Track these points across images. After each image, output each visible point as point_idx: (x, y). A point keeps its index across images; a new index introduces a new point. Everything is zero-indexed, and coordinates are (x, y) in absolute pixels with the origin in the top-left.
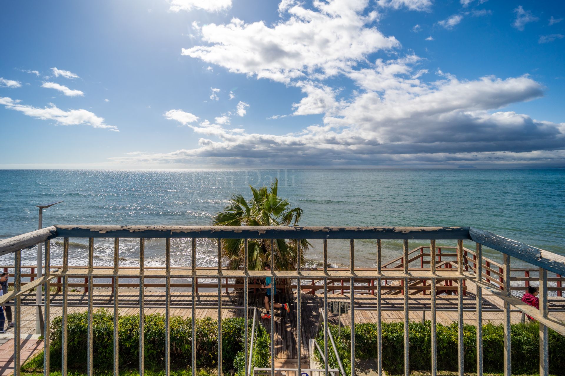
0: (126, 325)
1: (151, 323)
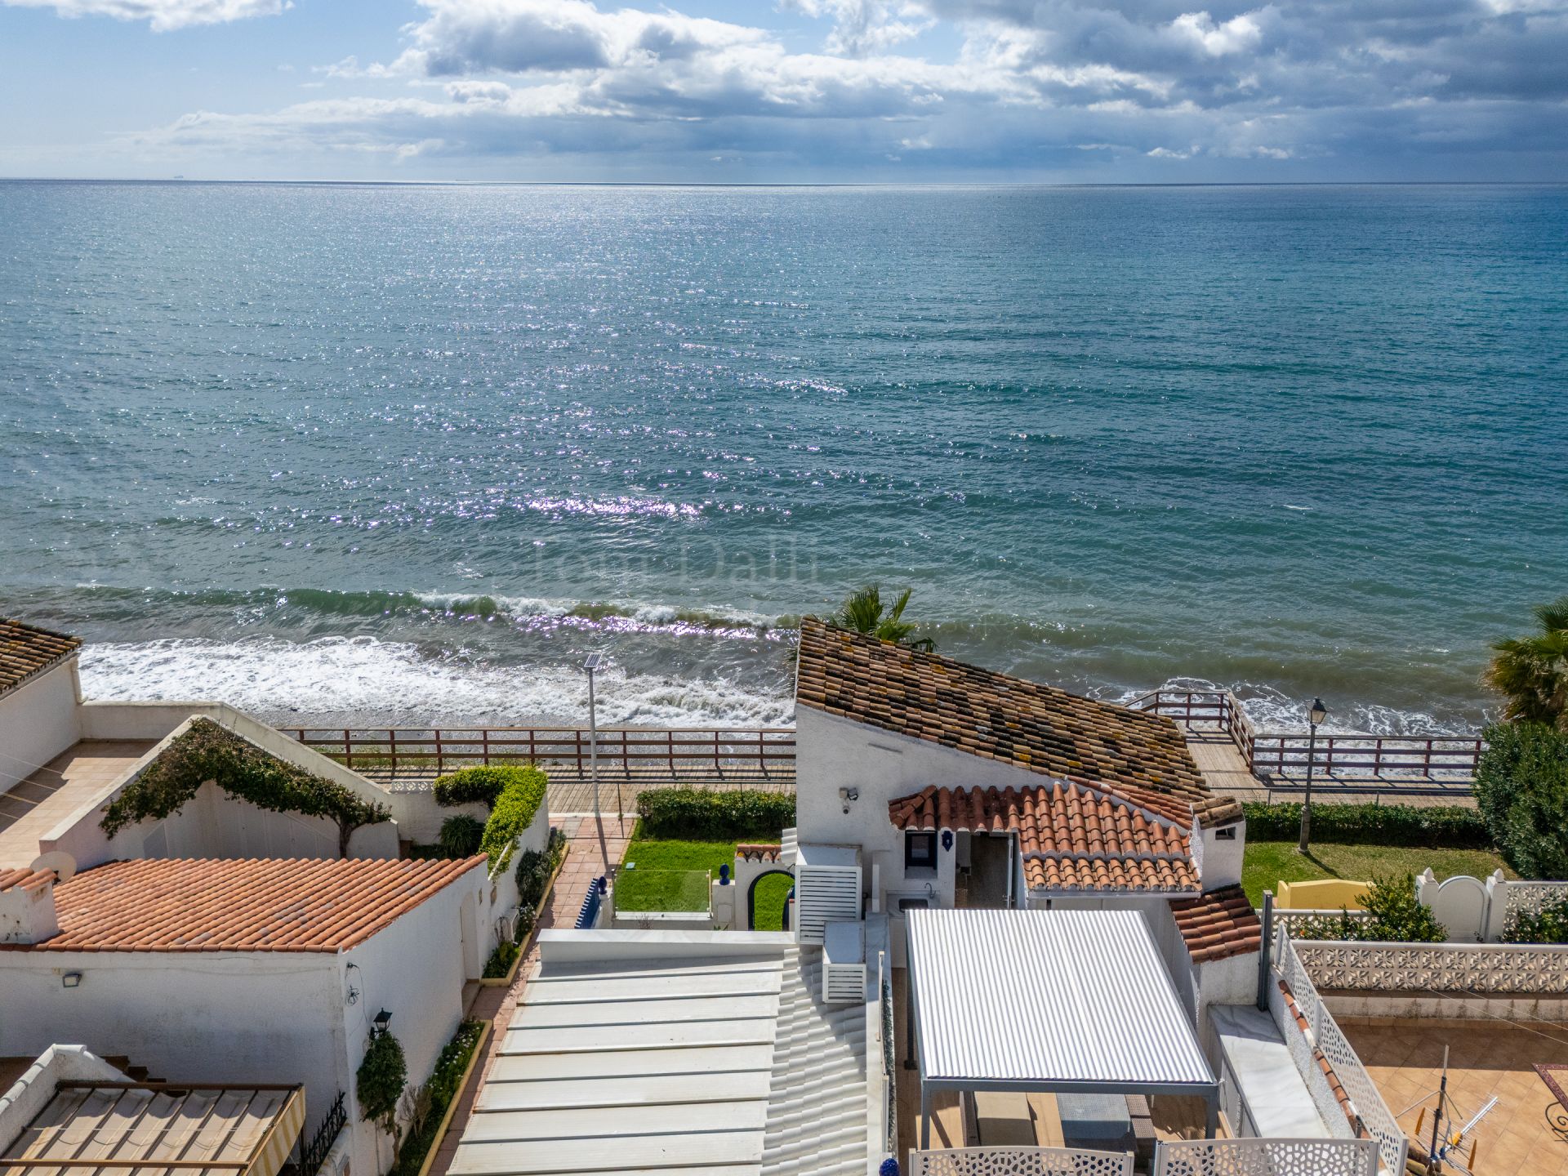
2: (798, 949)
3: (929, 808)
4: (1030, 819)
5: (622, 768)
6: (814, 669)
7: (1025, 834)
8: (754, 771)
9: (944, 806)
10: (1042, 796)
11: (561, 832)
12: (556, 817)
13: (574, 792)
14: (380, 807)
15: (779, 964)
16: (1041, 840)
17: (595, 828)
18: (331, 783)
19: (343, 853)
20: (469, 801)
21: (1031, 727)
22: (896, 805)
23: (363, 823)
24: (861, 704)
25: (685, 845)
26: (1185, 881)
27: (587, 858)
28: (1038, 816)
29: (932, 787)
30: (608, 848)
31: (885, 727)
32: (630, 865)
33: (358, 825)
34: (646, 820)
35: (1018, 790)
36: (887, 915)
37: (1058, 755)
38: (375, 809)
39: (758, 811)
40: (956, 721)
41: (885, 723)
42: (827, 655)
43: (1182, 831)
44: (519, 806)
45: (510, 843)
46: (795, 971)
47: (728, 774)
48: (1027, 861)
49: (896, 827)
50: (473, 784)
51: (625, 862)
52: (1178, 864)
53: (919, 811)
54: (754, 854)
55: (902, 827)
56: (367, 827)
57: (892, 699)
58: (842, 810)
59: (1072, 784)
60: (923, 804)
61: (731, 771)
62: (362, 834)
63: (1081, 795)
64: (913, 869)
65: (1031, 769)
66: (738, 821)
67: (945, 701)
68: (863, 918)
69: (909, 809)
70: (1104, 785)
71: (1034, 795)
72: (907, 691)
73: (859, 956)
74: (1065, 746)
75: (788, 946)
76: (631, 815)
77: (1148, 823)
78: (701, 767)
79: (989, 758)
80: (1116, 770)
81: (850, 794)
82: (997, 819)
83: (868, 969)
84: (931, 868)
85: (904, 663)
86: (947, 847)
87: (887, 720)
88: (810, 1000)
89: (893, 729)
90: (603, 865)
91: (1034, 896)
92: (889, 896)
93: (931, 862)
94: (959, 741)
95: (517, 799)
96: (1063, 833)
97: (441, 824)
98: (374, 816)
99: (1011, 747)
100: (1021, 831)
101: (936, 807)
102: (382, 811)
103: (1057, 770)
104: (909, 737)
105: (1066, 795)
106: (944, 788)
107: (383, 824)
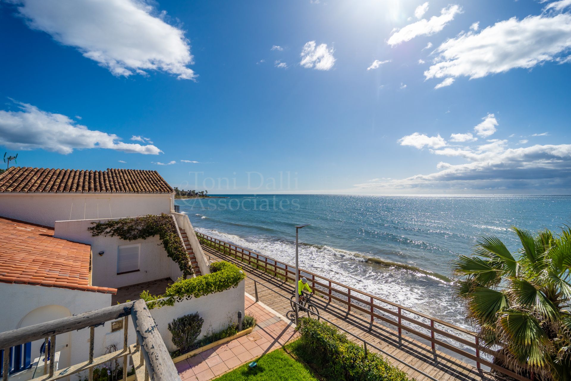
0: (351, 352)
1: (373, 363)
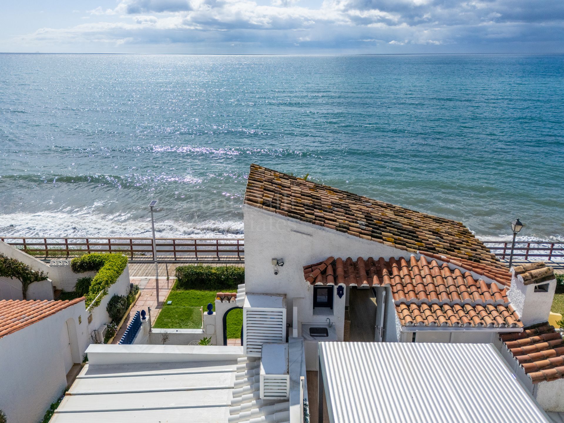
2: (246, 358)
3: (330, 271)
4: (397, 278)
5: (173, 256)
6: (256, 187)
7: (395, 288)
8: (235, 258)
9: (340, 270)
10: (403, 263)
11: (137, 286)
12: (134, 279)
13: (150, 267)
14: (42, 273)
15: (234, 367)
16: (406, 291)
17: (155, 284)
18: (16, 261)
19: (25, 297)
20: (89, 271)
21: (389, 224)
22: (308, 269)
23: (33, 281)
24: (286, 207)
25: (198, 292)
26: (511, 321)
27: (149, 299)
28: (402, 276)
29: (332, 258)
30: (160, 294)
31: (301, 220)
32: (170, 302)
33: (31, 282)
34: (179, 280)
35: (387, 260)
36: (302, 339)
37: (409, 239)
38: (40, 274)
39: (234, 276)
40: (345, 218)
41: (301, 217)
42: (265, 181)
43: (501, 286)
44: (110, 273)
45: (102, 292)
46: (244, 373)
47: (222, 259)
48: (398, 306)
49: (309, 283)
50: (90, 262)
51: (167, 301)
52: (502, 308)
53: (324, 273)
54: (226, 298)
55: (313, 283)
56: (35, 283)
57: (304, 205)
58: (273, 272)
59: (422, 256)
60: (326, 269)
61: (224, 258)
62: (33, 287)
63: (429, 263)
64: (317, 309)
65: (395, 247)
66: (224, 280)
67: (337, 207)
68: (287, 341)
69: (317, 272)
70: (443, 256)
71: (398, 262)
72: (313, 201)
73: (285, 369)
74: (412, 234)
75: (240, 356)
76: (173, 278)
77: (476, 281)
78: (210, 256)
79: (368, 239)
80: (444, 248)
81: (279, 262)
82: (375, 278)
83: (291, 379)
84: (329, 309)
85: (310, 189)
86: (340, 295)
87: (303, 215)
88: (252, 395)
89: (307, 221)
90: (156, 302)
91: (405, 330)
92: (303, 326)
93: (329, 304)
94: (348, 229)
95: (109, 269)
96: (420, 287)
97: (75, 281)
98: (39, 278)
99: (381, 234)
100: (392, 286)
101: (335, 271)
102: (43, 276)
103: (410, 248)
104: (317, 226)
105: (419, 263)
106: (339, 259)
107: (44, 281)
